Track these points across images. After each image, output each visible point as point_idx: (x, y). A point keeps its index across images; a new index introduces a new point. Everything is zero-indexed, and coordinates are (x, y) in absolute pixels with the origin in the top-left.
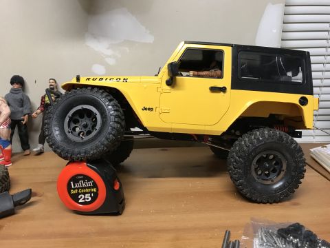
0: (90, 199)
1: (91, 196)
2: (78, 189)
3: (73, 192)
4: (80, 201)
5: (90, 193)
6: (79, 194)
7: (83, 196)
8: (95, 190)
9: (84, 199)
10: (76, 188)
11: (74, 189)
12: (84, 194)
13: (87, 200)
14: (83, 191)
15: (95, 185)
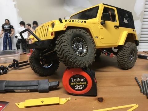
0: (82, 88)
1: (83, 86)
2: (76, 82)
3: (72, 84)
4: (76, 89)
5: (83, 85)
6: (76, 85)
7: (78, 86)
8: (86, 83)
9: (79, 88)
10: (74, 82)
11: (73, 82)
12: (79, 85)
13: (80, 89)
14: (78, 83)
15: (86, 81)
